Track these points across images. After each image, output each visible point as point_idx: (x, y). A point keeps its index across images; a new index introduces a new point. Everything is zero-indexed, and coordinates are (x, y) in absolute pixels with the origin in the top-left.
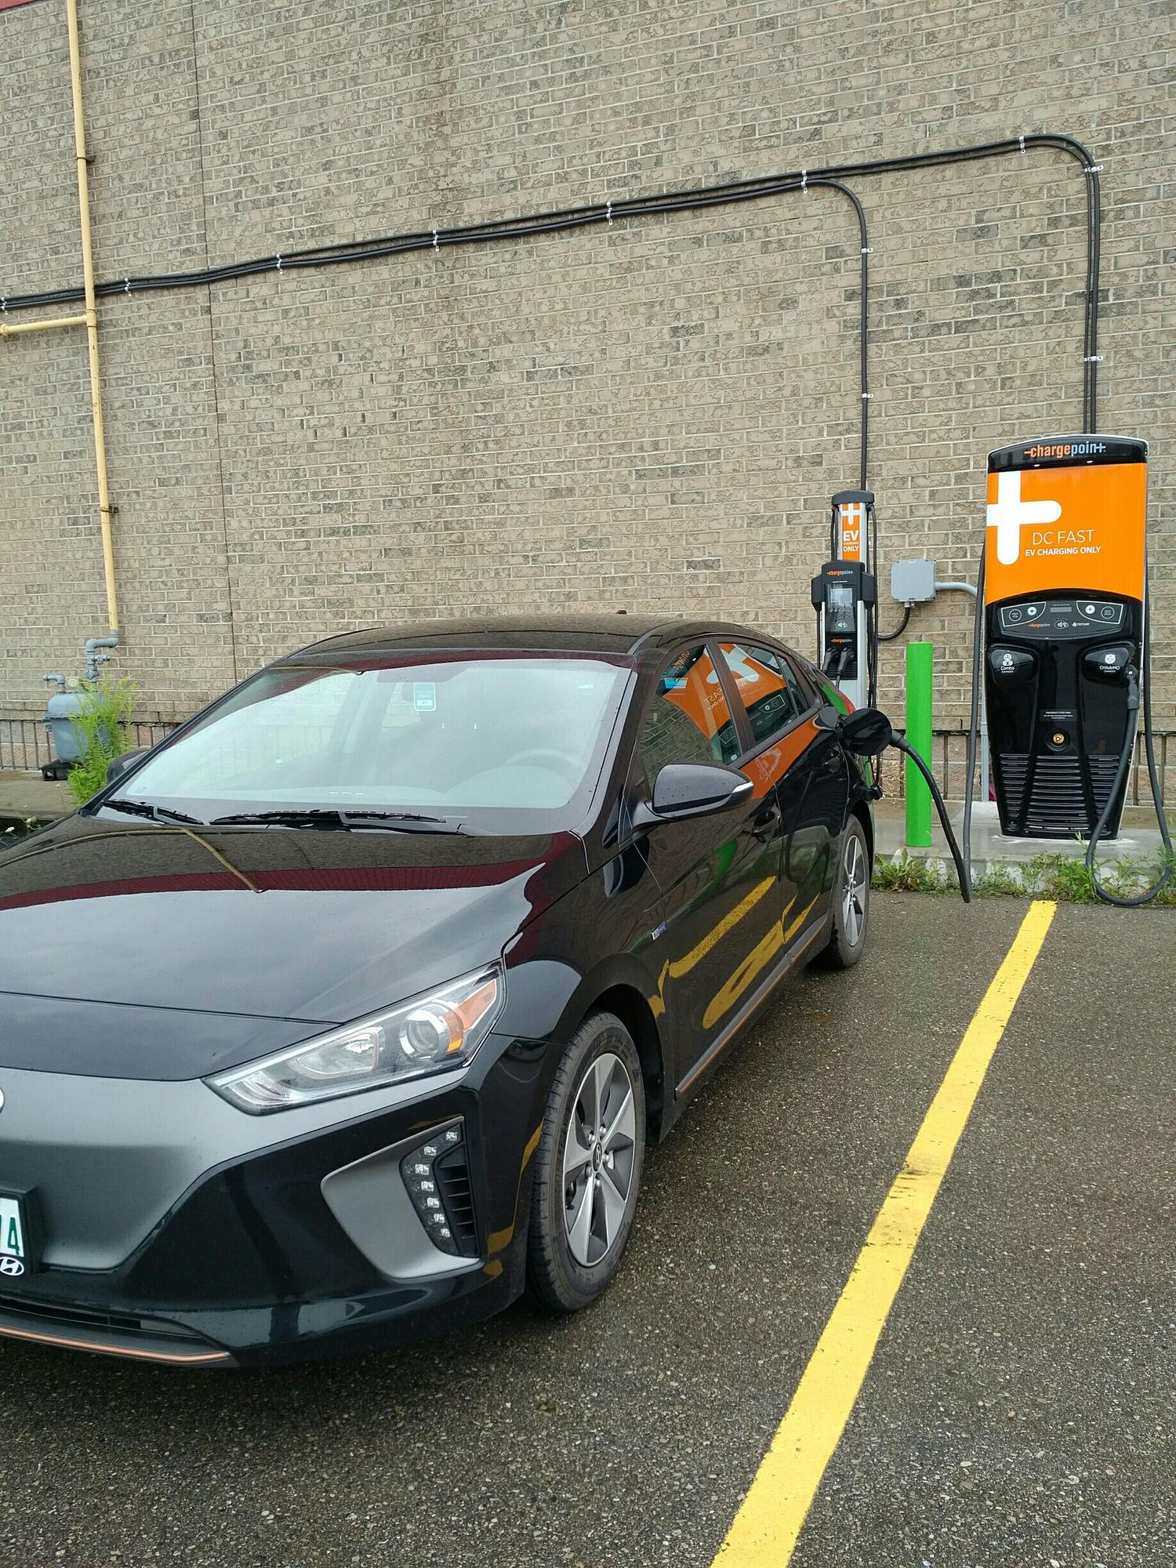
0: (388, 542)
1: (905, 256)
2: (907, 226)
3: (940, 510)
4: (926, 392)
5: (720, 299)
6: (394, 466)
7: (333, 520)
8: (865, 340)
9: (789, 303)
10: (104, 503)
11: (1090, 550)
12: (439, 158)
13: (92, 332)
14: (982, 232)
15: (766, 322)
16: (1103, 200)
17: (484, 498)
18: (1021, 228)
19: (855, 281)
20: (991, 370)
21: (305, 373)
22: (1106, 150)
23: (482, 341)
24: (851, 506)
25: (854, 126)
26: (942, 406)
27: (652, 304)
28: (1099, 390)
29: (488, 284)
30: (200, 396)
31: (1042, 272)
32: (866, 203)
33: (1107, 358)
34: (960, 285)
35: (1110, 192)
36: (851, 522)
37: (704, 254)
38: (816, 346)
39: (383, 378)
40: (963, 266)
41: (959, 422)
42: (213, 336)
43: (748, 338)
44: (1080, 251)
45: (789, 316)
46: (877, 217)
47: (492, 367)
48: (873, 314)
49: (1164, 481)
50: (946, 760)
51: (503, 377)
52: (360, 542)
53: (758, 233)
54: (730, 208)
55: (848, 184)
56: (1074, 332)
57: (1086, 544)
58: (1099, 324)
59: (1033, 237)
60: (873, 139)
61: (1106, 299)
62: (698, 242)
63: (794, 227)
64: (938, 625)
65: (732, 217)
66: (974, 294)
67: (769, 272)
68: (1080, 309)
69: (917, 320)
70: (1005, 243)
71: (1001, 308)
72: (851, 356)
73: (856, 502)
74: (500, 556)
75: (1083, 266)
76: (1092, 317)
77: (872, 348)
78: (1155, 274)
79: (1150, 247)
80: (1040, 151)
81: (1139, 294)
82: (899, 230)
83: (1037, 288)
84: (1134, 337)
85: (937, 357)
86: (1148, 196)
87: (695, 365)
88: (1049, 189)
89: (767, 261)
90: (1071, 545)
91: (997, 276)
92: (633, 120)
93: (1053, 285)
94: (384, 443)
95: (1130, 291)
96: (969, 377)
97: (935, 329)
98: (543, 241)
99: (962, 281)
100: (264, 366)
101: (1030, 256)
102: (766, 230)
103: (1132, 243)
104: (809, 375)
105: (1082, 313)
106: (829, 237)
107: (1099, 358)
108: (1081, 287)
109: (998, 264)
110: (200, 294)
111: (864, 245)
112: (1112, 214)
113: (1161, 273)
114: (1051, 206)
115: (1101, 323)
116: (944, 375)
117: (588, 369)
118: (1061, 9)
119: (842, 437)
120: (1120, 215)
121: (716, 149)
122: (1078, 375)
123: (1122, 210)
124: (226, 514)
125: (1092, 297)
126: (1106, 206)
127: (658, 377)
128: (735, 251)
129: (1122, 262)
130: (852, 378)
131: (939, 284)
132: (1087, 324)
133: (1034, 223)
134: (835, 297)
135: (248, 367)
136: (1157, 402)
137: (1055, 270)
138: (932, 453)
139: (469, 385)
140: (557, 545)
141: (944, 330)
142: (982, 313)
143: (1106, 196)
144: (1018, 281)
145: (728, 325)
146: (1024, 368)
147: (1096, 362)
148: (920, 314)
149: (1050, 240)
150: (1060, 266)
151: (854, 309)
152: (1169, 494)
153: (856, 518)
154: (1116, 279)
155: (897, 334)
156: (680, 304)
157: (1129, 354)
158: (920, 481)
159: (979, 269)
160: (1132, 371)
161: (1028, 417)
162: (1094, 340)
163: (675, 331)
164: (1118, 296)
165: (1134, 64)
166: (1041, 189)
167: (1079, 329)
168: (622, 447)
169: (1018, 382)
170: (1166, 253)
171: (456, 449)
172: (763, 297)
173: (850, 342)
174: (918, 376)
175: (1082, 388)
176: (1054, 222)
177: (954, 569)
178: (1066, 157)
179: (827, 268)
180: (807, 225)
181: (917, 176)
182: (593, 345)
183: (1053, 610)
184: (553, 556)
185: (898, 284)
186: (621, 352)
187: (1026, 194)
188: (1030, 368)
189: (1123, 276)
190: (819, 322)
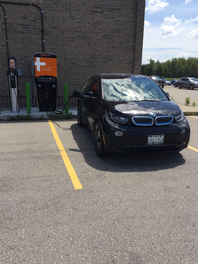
1: (12, 19)
4: (18, 42)
8: (6, 31)
11: (50, 70)
14: (25, 18)
18: (31, 18)
19: (4, 21)
20: (28, 40)
22: (43, 9)
24: (12, 60)
26: (20, 45)
28: (44, 46)
31: (35, 26)
32: (5, 8)
33: (45, 41)
34: (22, 26)
35: (44, 16)
36: (12, 62)
40: (23, 23)
41: (23, 48)
44: (40, 24)
46: (7, 11)
48: (7, 28)
55: (2, 4)
59: (33, 20)
61: (44, 32)
66: (24, 28)
68: (41, 33)
70: (29, 20)
71: (29, 31)
72: (4, 34)
73: (13, 59)
75: (41, 26)
76: (43, 35)
77: (8, 33)
78: (51, 30)
79: (50, 26)
80: (33, 7)
81: (49, 32)
82: (11, 14)
83: (34, 28)
84: (49, 39)
85: (19, 36)
86: (50, 18)
88: (35, 13)
90: (47, 69)
91: (28, 25)
93: (37, 28)
96: (24, 41)
97: (18, 32)
99: (22, 25)
101: (33, 23)
103: (48, 24)
109: (28, 23)
111: (5, 16)
114: (35, 16)
115: (44, 36)
116: (20, 40)
119: (4, 47)
120: (46, 20)
122: (41, 43)
125: (42, 31)
126: (44, 18)
129: (46, 27)
130: (5, 38)
131: (19, 25)
132: (42, 35)
133: (33, 18)
134: (0, 23)
136: (53, 49)
138: (19, 52)
141: (20, 32)
142: (26, 31)
144: (31, 27)
146: (33, 41)
148: (16, 29)
149: (36, 21)
150: (37, 26)
151: (4, 26)
153: (13, 62)
154: (46, 29)
155: (12, 32)
157: (48, 41)
158: (18, 56)
159: (25, 24)
160: (49, 44)
162: (43, 38)
164: (46, 32)
167: (41, 36)
169: (32, 43)
170: (52, 27)
173: (4, 31)
174: (16, 39)
175: (42, 45)
177: (24, 71)
178: (37, 9)
181: (14, 6)
183: (46, 78)
185: (12, 23)
187: (32, 13)
189: (47, 29)
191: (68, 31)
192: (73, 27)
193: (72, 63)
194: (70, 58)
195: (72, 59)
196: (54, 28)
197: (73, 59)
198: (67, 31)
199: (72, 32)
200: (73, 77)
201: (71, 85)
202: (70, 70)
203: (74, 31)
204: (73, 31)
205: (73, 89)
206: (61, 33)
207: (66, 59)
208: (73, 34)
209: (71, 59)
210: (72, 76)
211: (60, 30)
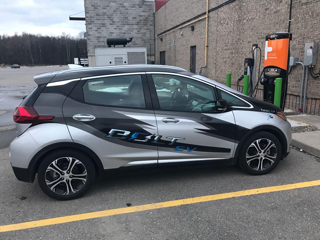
0: (231, 51)
3: (300, 45)
4: (300, 19)
5: (272, 2)
6: (232, 38)
7: (226, 48)
9: (281, 2)
10: (206, 46)
11: (275, 58)
13: (207, 18)
15: (278, 6)
17: (241, 43)
20: (310, 13)
21: (225, 23)
23: (243, 15)
26: (302, 22)
27: (263, 5)
29: (244, 4)
30: (216, 28)
38: (284, 10)
39: (232, 23)
41: (304, 26)
42: (218, 17)
43: (275, 10)
45: (281, 4)
47: (244, 19)
48: (293, 2)
50: (296, 102)
51: (245, 21)
52: (228, 51)
57: (275, 56)
64: (297, 71)
69: (299, 3)
72: (289, 12)
74: (241, 54)
77: (292, 10)
85: (301, 11)
87: (268, 16)
90: (273, 56)
94: (232, 34)
96: (307, 15)
100: (222, 22)
104: (283, 17)
110: (217, 11)
116: (303, 15)
117: (254, 19)
124: (217, 47)
127: (263, 19)
130: (288, 18)
135: (220, 22)
138: (299, 33)
139: (241, 23)
140: (248, 52)
141: (303, 5)
145: (272, 7)
151: (290, 2)
155: (296, 6)
156: (267, 4)
161: (316, 24)
163: (265, 9)
168: (257, 33)
169: (315, 16)
171: (239, 35)
173: (289, 9)
174: (299, 15)
177: (301, 59)
182: (255, 14)
183: (272, 70)
184: (247, 54)
186: (258, 14)
188: (317, 12)
190: (285, 5)
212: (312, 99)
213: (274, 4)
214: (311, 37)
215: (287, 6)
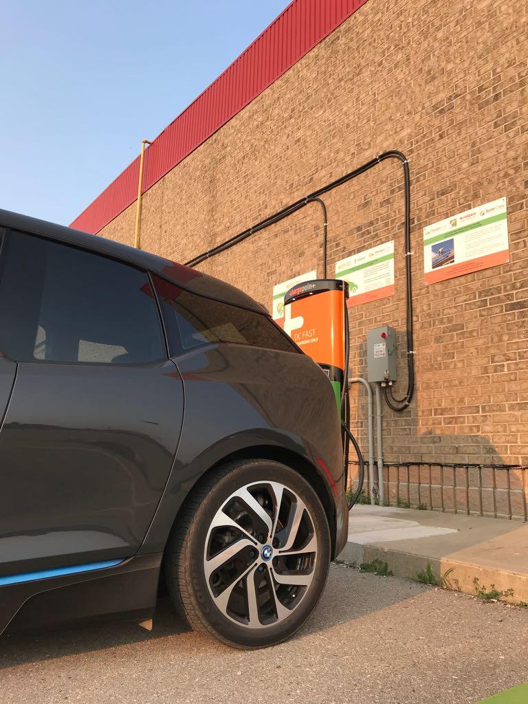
1: (339, 223)
2: (340, 210)
5: (281, 258)
9: (302, 254)
11: (314, 340)
12: (211, 224)
14: (366, 204)
15: (295, 264)
16: (411, 175)
18: (380, 199)
19: (323, 239)
22: (411, 151)
25: (323, 173)
27: (262, 265)
28: (413, 269)
29: (220, 268)
31: (388, 217)
32: (326, 203)
33: (415, 253)
34: (358, 231)
35: (413, 170)
37: (277, 240)
40: (360, 221)
43: (289, 272)
44: (403, 202)
45: (302, 259)
46: (330, 209)
48: (328, 252)
49: (443, 313)
53: (294, 227)
54: (285, 219)
55: (321, 197)
56: (401, 243)
57: (313, 337)
58: (411, 236)
59: (384, 201)
60: (329, 175)
61: (413, 223)
62: (276, 236)
63: (305, 221)
65: (285, 222)
66: (364, 233)
67: (296, 242)
68: (403, 230)
70: (374, 207)
71: (373, 238)
75: (404, 209)
76: (408, 232)
77: (328, 267)
78: (433, 205)
79: (431, 193)
80: (386, 160)
81: (427, 217)
82: (338, 212)
83: (386, 225)
86: (429, 167)
88: (390, 176)
89: (295, 238)
90: (307, 338)
91: (371, 223)
92: (260, 193)
93: (393, 221)
95: (424, 216)
98: (234, 247)
99: (359, 229)
101: (383, 211)
102: (296, 224)
103: (423, 193)
105: (404, 233)
106: (314, 222)
107: (412, 253)
108: (403, 220)
109: (372, 217)
111: (326, 222)
112: (415, 181)
113: (436, 203)
114: (391, 185)
118: (392, 96)
120: (418, 180)
121: (282, 196)
122: (403, 264)
123: (418, 178)
125: (408, 223)
126: (412, 178)
127: (263, 294)
128: (287, 236)
129: (420, 202)
131: (351, 233)
132: (406, 238)
133: (385, 194)
134: (315, 248)
137: (393, 214)
142: (366, 242)
143: (412, 173)
144: (380, 223)
147: (410, 255)
148: (344, 248)
149: (391, 201)
150: (395, 212)
151: (322, 251)
152: (445, 320)
154: (417, 212)
155: (337, 259)
156: (270, 262)
159: (366, 222)
162: (410, 244)
163: (268, 273)
164: (418, 220)
165: (420, 109)
166: (387, 177)
167: (403, 240)
170: (437, 193)
172: (294, 253)
173: (321, 266)
175: (405, 270)
176: (392, 192)
178: (396, 160)
179: (314, 236)
180: (308, 219)
181: (343, 186)
185: (337, 236)
187: (382, 182)
189: (420, 210)
190: (311, 260)
191: (490, 182)
192: (512, 154)
193: (513, 306)
194: (505, 287)
195: (514, 287)
196: (443, 194)
197: (518, 285)
198: (485, 184)
199: (506, 175)
200: (521, 366)
201: (512, 408)
202: (506, 338)
203: (517, 169)
204: (511, 172)
205: (521, 428)
206: (467, 202)
207: (488, 292)
208: (512, 182)
209: (508, 287)
210: (516, 364)
211: (461, 193)
212: (398, 466)
213: (287, 260)
214: (378, 319)
215: (315, 261)
